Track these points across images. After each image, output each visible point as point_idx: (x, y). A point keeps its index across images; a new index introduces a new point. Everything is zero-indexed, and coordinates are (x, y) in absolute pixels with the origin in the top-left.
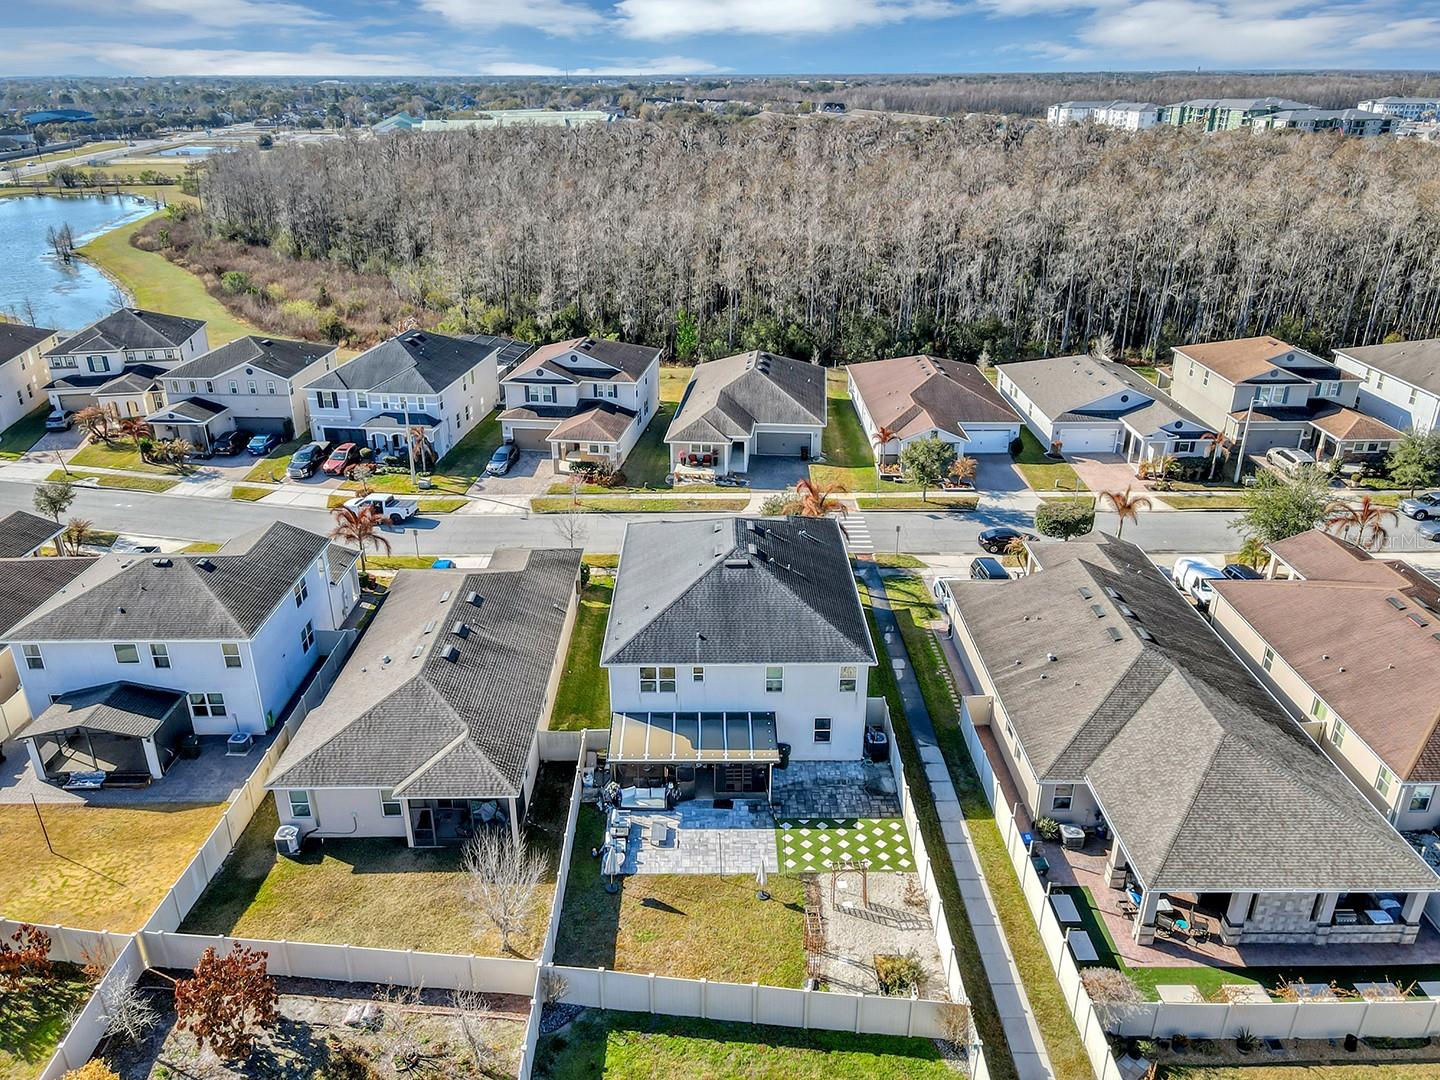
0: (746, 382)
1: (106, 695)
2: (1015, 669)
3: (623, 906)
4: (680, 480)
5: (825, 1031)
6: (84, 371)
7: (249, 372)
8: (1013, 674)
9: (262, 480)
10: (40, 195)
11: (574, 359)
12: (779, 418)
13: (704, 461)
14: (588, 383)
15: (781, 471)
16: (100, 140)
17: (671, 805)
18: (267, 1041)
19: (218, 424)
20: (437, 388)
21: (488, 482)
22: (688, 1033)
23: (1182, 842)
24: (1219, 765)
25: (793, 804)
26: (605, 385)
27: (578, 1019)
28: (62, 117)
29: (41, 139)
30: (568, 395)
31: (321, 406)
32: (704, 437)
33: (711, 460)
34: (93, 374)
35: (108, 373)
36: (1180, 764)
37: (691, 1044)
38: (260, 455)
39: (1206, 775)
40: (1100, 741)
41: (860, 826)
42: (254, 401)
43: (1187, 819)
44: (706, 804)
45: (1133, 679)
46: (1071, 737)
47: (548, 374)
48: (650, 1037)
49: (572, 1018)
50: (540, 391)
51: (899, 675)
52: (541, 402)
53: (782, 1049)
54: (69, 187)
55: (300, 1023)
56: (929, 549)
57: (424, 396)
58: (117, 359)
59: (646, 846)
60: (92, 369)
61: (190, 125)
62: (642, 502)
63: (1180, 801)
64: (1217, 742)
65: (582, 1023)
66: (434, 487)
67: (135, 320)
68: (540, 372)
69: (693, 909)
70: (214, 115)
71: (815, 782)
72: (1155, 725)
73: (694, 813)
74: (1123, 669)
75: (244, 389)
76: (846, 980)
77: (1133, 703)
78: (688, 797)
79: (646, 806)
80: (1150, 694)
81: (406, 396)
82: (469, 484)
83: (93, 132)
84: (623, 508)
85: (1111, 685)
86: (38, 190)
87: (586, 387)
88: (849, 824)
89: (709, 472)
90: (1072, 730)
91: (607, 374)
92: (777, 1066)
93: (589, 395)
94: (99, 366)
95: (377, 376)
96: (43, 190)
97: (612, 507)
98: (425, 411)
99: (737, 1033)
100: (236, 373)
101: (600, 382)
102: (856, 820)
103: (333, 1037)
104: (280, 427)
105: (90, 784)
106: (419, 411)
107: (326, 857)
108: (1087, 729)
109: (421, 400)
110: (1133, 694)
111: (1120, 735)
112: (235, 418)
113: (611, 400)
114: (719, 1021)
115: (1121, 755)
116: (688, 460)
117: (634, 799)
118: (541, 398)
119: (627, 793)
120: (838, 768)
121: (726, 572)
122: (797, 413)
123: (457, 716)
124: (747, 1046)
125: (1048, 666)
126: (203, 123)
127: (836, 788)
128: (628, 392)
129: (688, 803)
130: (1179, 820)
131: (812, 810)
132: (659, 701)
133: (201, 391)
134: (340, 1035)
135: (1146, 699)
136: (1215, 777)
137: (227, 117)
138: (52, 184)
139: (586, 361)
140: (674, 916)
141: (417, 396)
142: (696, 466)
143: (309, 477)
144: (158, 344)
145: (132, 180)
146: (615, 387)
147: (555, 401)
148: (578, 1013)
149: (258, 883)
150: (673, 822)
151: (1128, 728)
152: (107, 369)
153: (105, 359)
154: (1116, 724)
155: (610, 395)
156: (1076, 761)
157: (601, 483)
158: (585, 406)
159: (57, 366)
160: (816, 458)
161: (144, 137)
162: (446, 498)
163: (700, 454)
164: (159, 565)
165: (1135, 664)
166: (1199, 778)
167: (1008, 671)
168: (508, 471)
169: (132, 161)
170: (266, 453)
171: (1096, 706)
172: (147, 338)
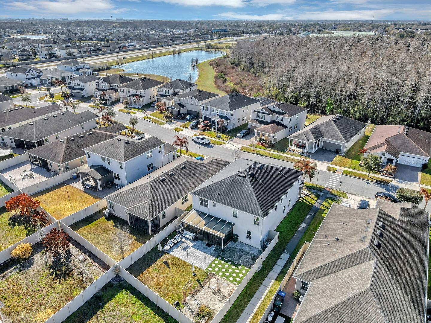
0: (327, 124)
1: (96, 168)
2: (324, 238)
3: (159, 260)
4: (289, 151)
5: (172, 317)
6: (164, 93)
7: (192, 98)
8: (321, 240)
9: (183, 127)
10: (202, 50)
11: (274, 107)
12: (332, 138)
13: (301, 146)
14: (275, 116)
15: (326, 155)
16: (226, 37)
17: (194, 240)
18: (63, 255)
19: (183, 111)
20: (231, 110)
21: (236, 139)
22: (140, 299)
23: (318, 318)
24: (356, 298)
25: (227, 253)
26: (280, 117)
27: (121, 282)
28: (221, 30)
29: (211, 36)
30: (268, 118)
31: (204, 110)
32: (300, 139)
33: (303, 147)
34: (166, 94)
35: (168, 94)
36: (343, 292)
37: (138, 302)
38: (188, 120)
39: (348, 299)
40: (327, 272)
41: (240, 267)
42: (191, 106)
43: (327, 311)
44: (204, 243)
45: (355, 256)
46: (316, 267)
47: (264, 111)
48: (131, 295)
49: (120, 281)
50: (261, 115)
51: (300, 229)
52: (260, 119)
53: (157, 316)
54: (209, 48)
55: (71, 254)
56: (355, 193)
57: (227, 111)
58: (171, 91)
59: (179, 248)
60: (165, 93)
61: (250, 34)
62: (272, 154)
63: (331, 304)
64: (363, 290)
65: (121, 284)
66: (220, 137)
67: (179, 82)
68: (262, 110)
69: (173, 269)
70: (257, 31)
71: (240, 250)
72: (349, 275)
73: (199, 244)
74: (354, 251)
75: (190, 103)
76: (191, 307)
77: (349, 265)
78: (201, 240)
79: (188, 237)
80: (358, 264)
81: (223, 110)
82: (230, 139)
83: (225, 35)
84: (265, 155)
85: (346, 255)
86: (202, 49)
87: (275, 117)
88: (237, 266)
89: (301, 150)
90: (319, 265)
91: (281, 114)
92: (152, 319)
93: (275, 119)
94: (167, 92)
95: (219, 104)
96: (203, 49)
97: (263, 154)
98: (227, 116)
99: (151, 305)
100: (189, 98)
101: (279, 116)
102: (241, 265)
103: (74, 260)
104: (196, 114)
105: (88, 187)
106: (225, 115)
107: (112, 220)
108: (324, 267)
109: (226, 112)
110: (351, 261)
111: (335, 273)
112: (187, 110)
113: (281, 122)
114: (150, 300)
115: (329, 280)
116: (296, 145)
117: (186, 234)
118: (261, 118)
119: (185, 232)
120: (251, 248)
121: (237, 177)
122: (339, 137)
123: (150, 195)
124: (150, 310)
125: (333, 242)
126: (254, 33)
127: (244, 254)
128: (286, 120)
129: (200, 241)
130: (323, 310)
131: (230, 257)
132: (203, 209)
133: (181, 102)
134: (75, 261)
135: (355, 265)
136: (351, 301)
137: (261, 31)
138: (205, 48)
139: (277, 109)
140: (167, 269)
141: (226, 111)
142: (298, 147)
143: (194, 128)
144: (181, 89)
145: (223, 48)
146: (283, 118)
147: (264, 119)
148: (122, 281)
149: (95, 220)
150: (191, 244)
151: (339, 272)
152: (169, 93)
153: (168, 91)
154: (337, 269)
155: (281, 120)
156: (311, 276)
157: (265, 147)
158: (273, 122)
159: (159, 91)
160: (341, 153)
161: (237, 36)
162: (221, 141)
163: (301, 144)
164: (118, 140)
165: (360, 252)
166: (345, 299)
167: (321, 238)
168: (243, 137)
169: (228, 43)
170: (190, 120)
171: (333, 260)
172: (179, 87)
